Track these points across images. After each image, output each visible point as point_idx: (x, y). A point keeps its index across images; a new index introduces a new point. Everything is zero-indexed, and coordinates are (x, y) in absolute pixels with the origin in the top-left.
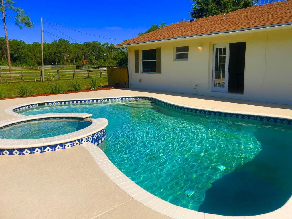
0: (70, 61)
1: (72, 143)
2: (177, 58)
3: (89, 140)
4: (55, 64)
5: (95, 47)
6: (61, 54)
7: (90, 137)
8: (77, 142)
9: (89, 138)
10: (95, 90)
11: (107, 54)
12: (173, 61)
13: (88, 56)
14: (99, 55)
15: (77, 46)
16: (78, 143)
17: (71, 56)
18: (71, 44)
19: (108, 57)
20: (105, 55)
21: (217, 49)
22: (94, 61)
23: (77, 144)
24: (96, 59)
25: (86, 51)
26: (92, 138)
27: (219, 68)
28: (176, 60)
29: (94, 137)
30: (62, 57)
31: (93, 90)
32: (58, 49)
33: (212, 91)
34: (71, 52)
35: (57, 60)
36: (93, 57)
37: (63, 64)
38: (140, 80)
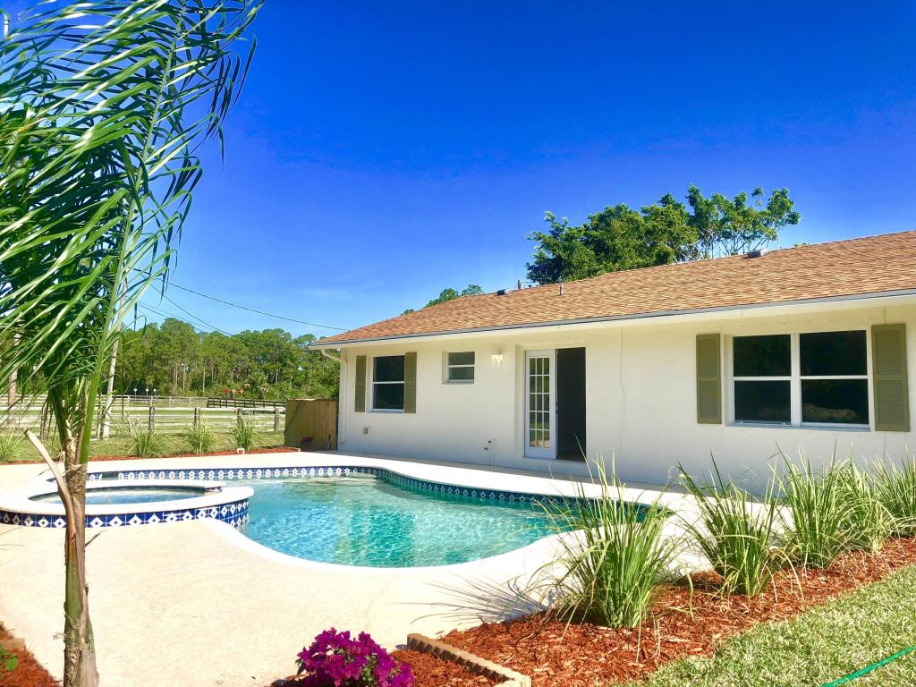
0: (189, 385)
1: (180, 514)
2: (450, 379)
3: (212, 514)
4: (141, 392)
5: (273, 346)
6: (165, 363)
7: (214, 509)
8: (188, 513)
9: (211, 510)
10: (247, 452)
11: (307, 368)
12: (443, 383)
13: (246, 372)
14: (281, 371)
15: (217, 339)
16: (191, 516)
17: (196, 370)
18: (198, 335)
19: (310, 375)
20: (300, 369)
21: (532, 361)
22: (265, 388)
23: (188, 517)
24: (271, 381)
25: (243, 358)
26: (217, 512)
27: (537, 404)
28: (448, 383)
29: (222, 512)
30: (166, 372)
31: (241, 452)
32: (157, 349)
33: (525, 457)
34: (195, 357)
35: (150, 381)
36: (262, 373)
37: (167, 392)
38: (366, 431)
